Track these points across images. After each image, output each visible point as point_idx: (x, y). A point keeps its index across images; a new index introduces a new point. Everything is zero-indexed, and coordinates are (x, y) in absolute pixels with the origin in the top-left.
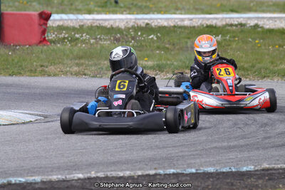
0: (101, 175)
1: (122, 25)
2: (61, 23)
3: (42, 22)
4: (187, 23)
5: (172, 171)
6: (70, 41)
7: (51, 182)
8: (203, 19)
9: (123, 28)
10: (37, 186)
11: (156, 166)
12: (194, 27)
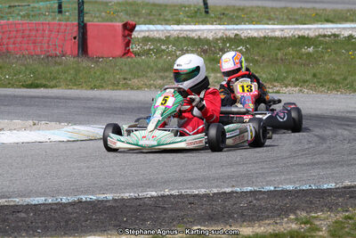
0: (175, 192)
1: (210, 36)
2: (147, 34)
3: (127, 32)
4: (278, 34)
5: (249, 189)
6: (156, 53)
7: (123, 199)
8: (295, 29)
9: (211, 38)
10: (108, 204)
11: (234, 183)
12: (285, 38)
